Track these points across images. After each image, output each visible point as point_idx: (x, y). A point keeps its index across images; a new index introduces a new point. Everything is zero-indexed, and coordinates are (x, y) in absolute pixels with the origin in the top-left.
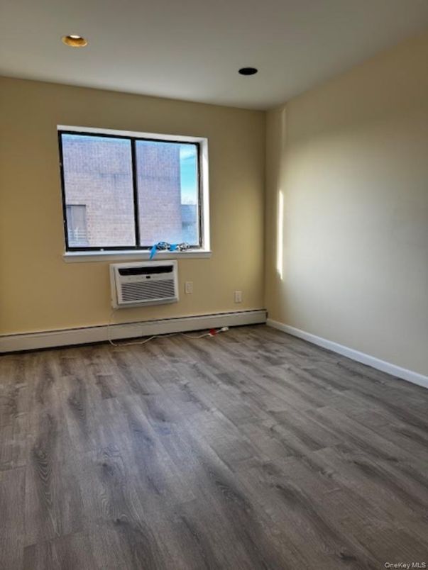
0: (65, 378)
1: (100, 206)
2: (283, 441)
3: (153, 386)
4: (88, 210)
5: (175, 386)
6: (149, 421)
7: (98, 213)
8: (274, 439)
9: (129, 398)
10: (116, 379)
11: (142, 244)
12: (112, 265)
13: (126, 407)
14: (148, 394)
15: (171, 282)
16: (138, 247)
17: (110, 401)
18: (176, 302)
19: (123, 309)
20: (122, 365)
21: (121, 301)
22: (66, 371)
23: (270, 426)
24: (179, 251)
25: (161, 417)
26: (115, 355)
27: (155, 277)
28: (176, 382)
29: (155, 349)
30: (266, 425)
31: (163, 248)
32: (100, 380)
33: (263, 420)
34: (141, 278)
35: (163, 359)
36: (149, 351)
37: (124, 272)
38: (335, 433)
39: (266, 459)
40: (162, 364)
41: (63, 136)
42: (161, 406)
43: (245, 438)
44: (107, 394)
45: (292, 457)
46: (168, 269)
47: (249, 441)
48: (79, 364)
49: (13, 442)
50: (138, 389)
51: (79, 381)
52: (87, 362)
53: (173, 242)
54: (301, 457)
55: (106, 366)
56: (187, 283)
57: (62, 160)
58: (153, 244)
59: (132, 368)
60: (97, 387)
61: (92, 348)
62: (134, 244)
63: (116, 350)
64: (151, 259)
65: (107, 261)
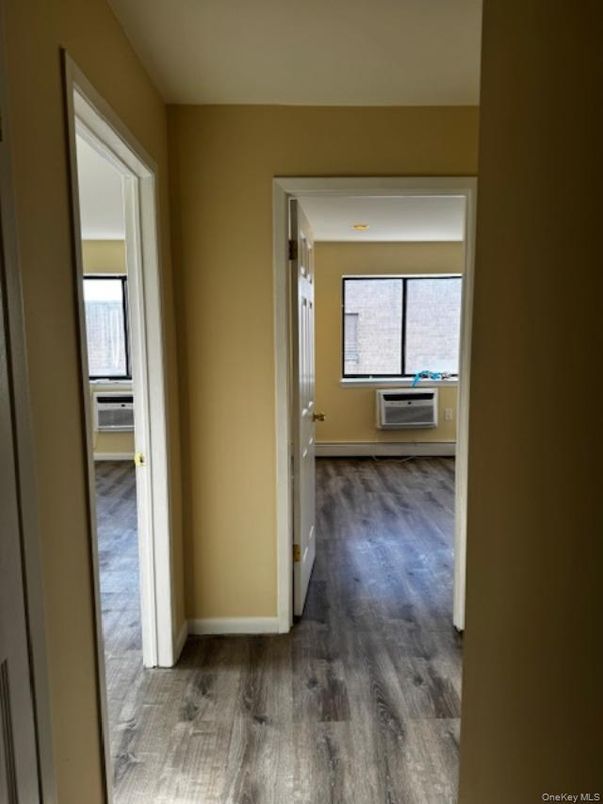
0: (339, 478)
3: (404, 489)
4: (360, 319)
5: (421, 493)
9: (383, 494)
10: (376, 483)
11: (407, 372)
12: (379, 391)
13: (381, 498)
14: (399, 494)
15: (431, 408)
16: (403, 375)
17: (370, 494)
18: (435, 428)
19: (385, 430)
20: (382, 475)
21: (384, 423)
22: (339, 474)
24: (440, 380)
26: (376, 467)
27: (416, 403)
28: (421, 489)
29: (412, 467)
31: (426, 377)
32: (364, 482)
34: (403, 404)
35: (416, 474)
36: (405, 468)
37: (388, 397)
40: (415, 476)
41: (346, 282)
42: (406, 500)
44: (368, 489)
46: (430, 396)
48: (349, 471)
50: (391, 489)
51: (348, 480)
52: (354, 469)
53: (434, 370)
55: (369, 474)
56: (447, 410)
57: (344, 303)
58: (417, 372)
59: (389, 477)
60: (361, 486)
61: (358, 461)
62: (400, 372)
63: (378, 464)
64: (414, 387)
65: (374, 388)
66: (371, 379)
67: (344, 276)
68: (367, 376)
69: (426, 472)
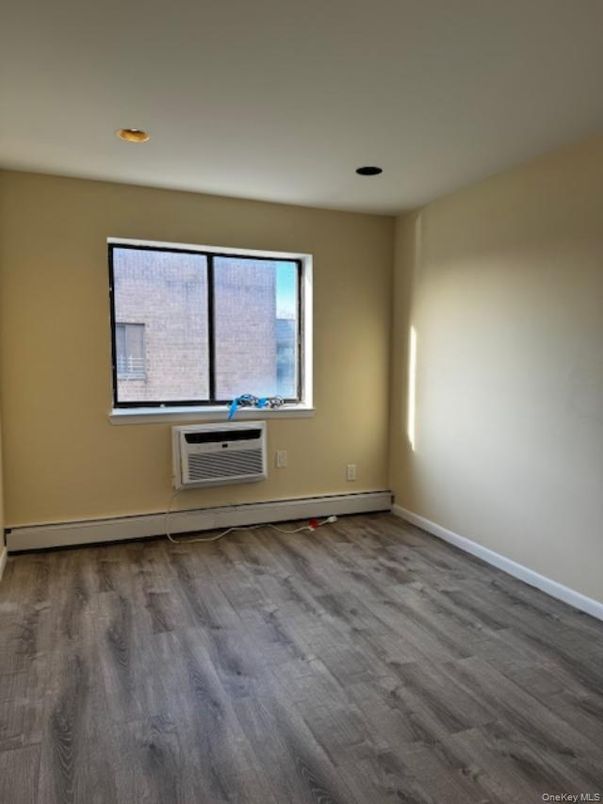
0: (104, 595)
1: (165, 326)
2: (409, 713)
3: (226, 614)
5: (258, 615)
6: (218, 674)
7: (162, 335)
8: (396, 710)
9: (191, 633)
10: (174, 600)
11: (219, 397)
12: (176, 429)
13: (187, 647)
14: (218, 628)
15: (258, 452)
16: (213, 401)
17: (163, 637)
18: (264, 481)
19: (189, 490)
20: (185, 577)
21: (186, 479)
22: (106, 585)
23: (392, 688)
24: (268, 408)
25: (234, 667)
26: (175, 559)
27: (235, 446)
28: (256, 607)
29: (231, 549)
30: (384, 686)
31: (249, 404)
32: (153, 601)
33: (379, 677)
34: (214, 447)
35: (242, 567)
36: (221, 553)
37: (192, 438)
38: (484, 703)
39: (383, 745)
40: (240, 576)
41: (116, 250)
42: (235, 647)
43: (353, 708)
44: (161, 625)
45: (422, 743)
46: (254, 434)
47: (359, 712)
48: (125, 572)
49: (26, 701)
50: (202, 615)
51: (122, 600)
52: (135, 569)
53: (261, 395)
54: (434, 742)
55: (161, 576)
56: (280, 453)
57: (112, 283)
58: (233, 397)
59: (198, 582)
60: (146, 613)
61: (143, 546)
62: (206, 397)
63: (177, 551)
64: (230, 420)
65: (168, 423)
66: (163, 410)
67: (111, 240)
68: (156, 404)
69: (255, 561)
